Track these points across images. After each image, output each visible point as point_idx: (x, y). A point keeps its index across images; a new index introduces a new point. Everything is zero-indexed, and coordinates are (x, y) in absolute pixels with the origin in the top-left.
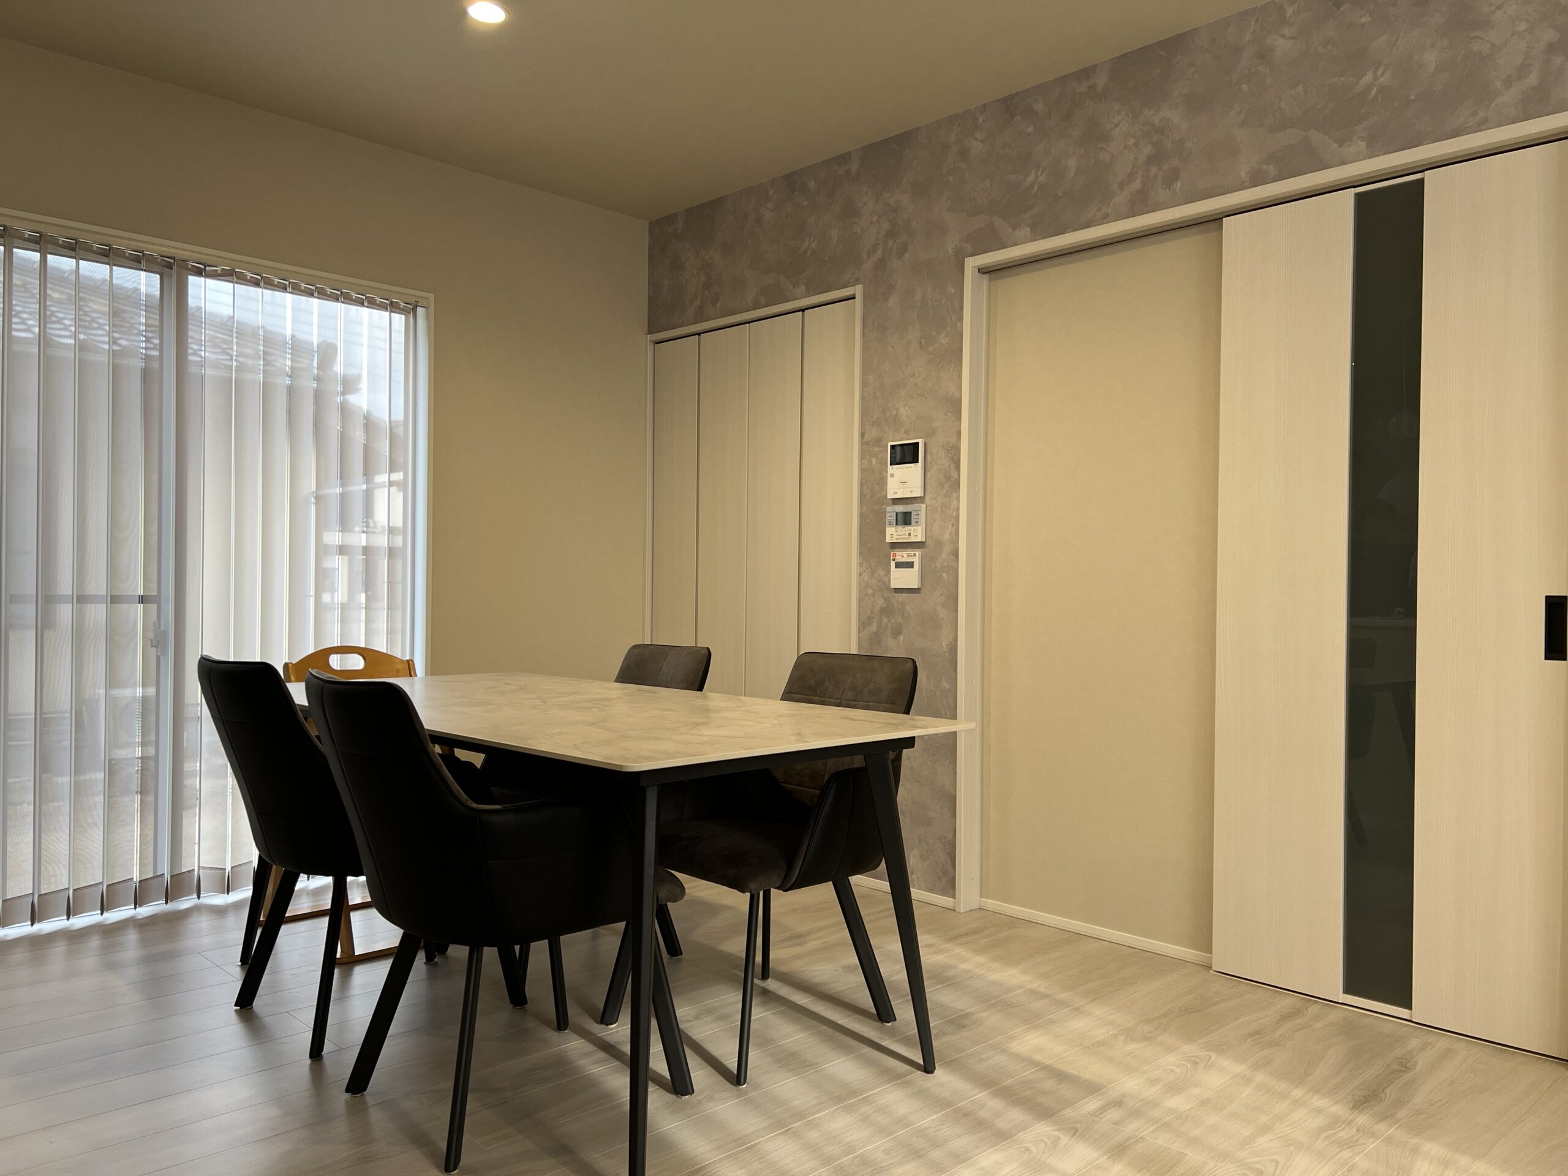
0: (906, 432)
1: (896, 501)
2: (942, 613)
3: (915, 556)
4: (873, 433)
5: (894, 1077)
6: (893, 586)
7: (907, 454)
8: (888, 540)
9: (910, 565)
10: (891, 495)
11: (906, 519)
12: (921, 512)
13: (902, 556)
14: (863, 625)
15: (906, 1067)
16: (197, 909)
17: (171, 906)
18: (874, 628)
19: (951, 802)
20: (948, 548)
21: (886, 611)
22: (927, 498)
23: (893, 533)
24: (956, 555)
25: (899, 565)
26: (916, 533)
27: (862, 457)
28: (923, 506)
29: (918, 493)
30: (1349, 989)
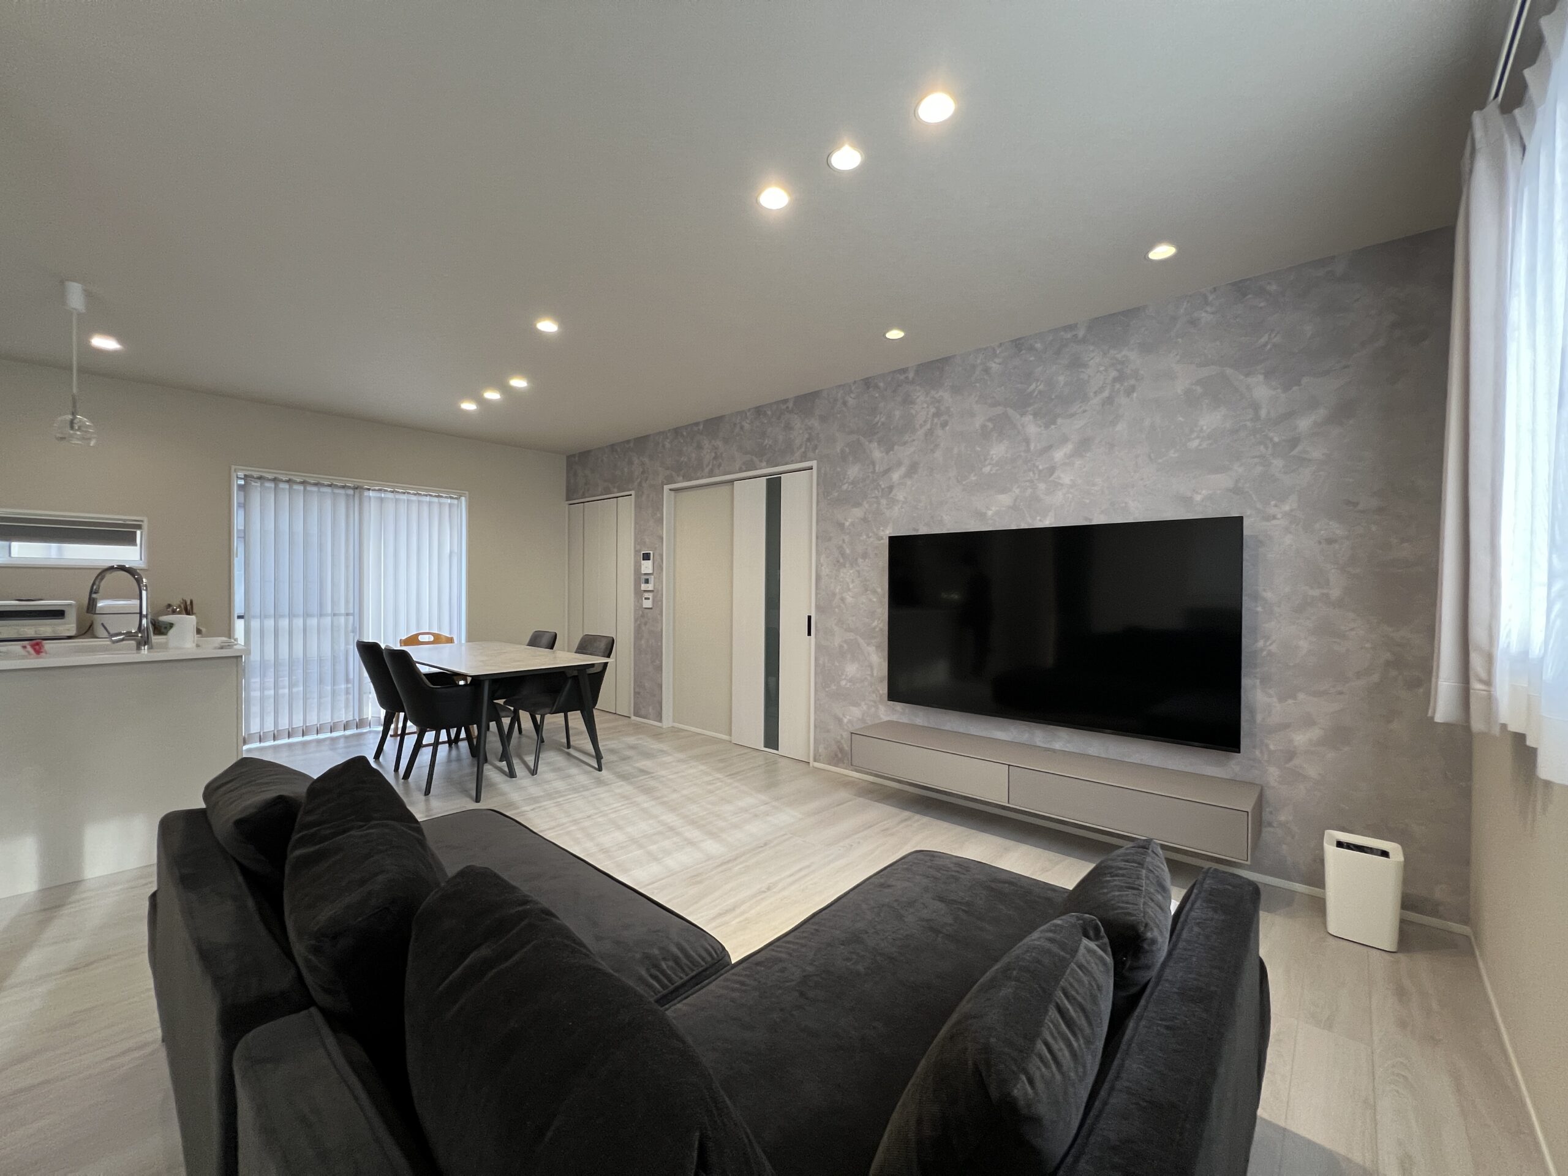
0: (648, 548)
1: (645, 574)
2: (659, 617)
3: (650, 595)
4: (638, 547)
5: (586, 772)
6: (644, 606)
7: (646, 557)
8: (642, 589)
9: (648, 599)
10: (643, 572)
11: (647, 581)
12: (652, 579)
13: (646, 595)
14: (636, 620)
15: (591, 769)
16: (370, 732)
17: (359, 731)
18: (638, 622)
19: (660, 686)
20: (660, 593)
21: (643, 616)
22: (655, 574)
23: (644, 587)
24: (662, 595)
25: (646, 599)
26: (650, 587)
27: (635, 557)
28: (653, 576)
29: (651, 572)
30: (766, 746)
